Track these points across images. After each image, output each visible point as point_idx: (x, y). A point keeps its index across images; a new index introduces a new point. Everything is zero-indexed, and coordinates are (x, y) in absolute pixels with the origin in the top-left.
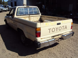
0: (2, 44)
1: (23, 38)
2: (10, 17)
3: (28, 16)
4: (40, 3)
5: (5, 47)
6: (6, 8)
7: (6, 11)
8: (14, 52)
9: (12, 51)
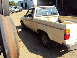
0: (22, 45)
1: (45, 40)
2: (28, 18)
3: (47, 16)
4: (51, 2)
5: (27, 49)
6: (17, 9)
7: (17, 12)
8: (37, 55)
9: (35, 54)
